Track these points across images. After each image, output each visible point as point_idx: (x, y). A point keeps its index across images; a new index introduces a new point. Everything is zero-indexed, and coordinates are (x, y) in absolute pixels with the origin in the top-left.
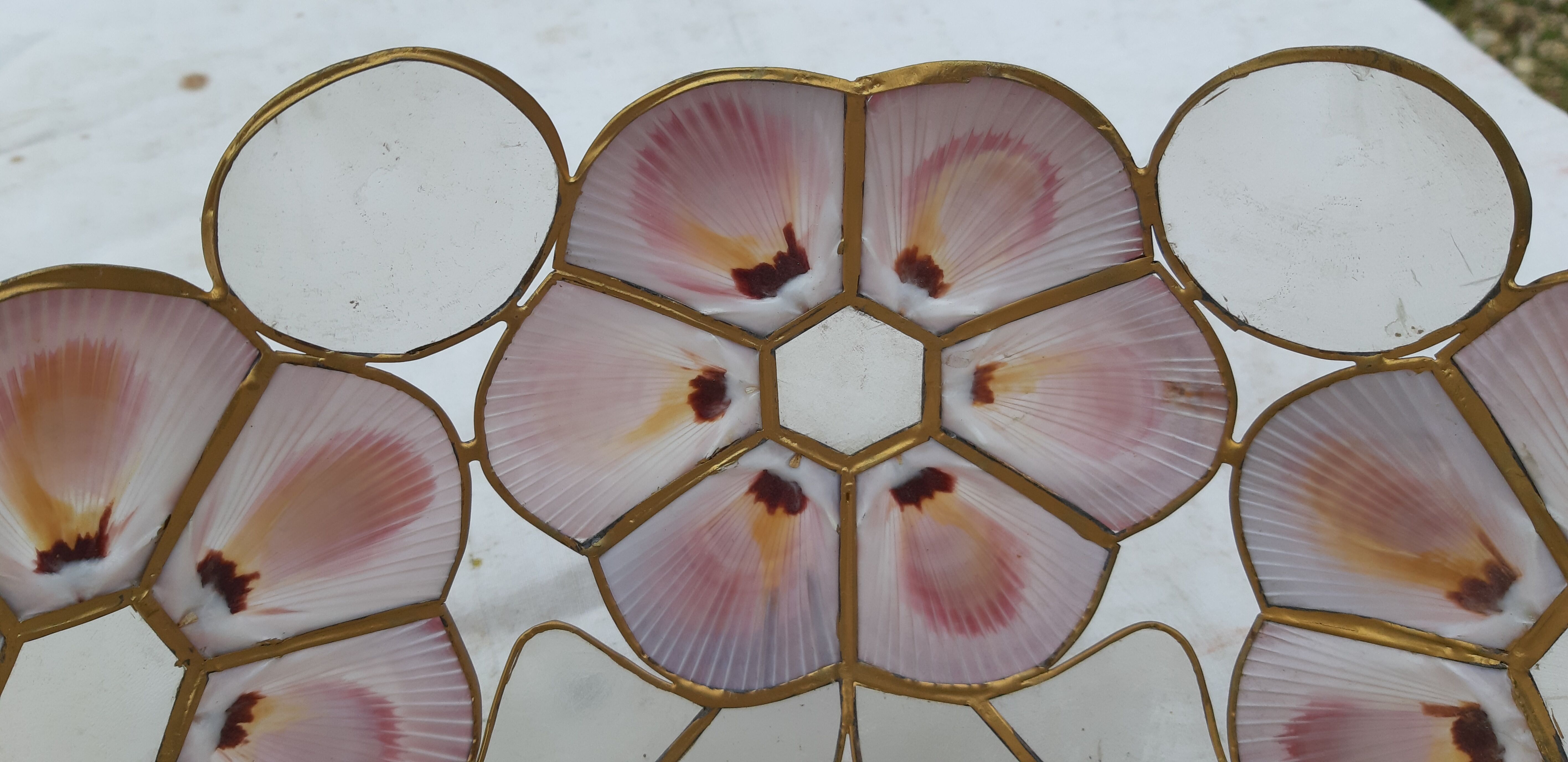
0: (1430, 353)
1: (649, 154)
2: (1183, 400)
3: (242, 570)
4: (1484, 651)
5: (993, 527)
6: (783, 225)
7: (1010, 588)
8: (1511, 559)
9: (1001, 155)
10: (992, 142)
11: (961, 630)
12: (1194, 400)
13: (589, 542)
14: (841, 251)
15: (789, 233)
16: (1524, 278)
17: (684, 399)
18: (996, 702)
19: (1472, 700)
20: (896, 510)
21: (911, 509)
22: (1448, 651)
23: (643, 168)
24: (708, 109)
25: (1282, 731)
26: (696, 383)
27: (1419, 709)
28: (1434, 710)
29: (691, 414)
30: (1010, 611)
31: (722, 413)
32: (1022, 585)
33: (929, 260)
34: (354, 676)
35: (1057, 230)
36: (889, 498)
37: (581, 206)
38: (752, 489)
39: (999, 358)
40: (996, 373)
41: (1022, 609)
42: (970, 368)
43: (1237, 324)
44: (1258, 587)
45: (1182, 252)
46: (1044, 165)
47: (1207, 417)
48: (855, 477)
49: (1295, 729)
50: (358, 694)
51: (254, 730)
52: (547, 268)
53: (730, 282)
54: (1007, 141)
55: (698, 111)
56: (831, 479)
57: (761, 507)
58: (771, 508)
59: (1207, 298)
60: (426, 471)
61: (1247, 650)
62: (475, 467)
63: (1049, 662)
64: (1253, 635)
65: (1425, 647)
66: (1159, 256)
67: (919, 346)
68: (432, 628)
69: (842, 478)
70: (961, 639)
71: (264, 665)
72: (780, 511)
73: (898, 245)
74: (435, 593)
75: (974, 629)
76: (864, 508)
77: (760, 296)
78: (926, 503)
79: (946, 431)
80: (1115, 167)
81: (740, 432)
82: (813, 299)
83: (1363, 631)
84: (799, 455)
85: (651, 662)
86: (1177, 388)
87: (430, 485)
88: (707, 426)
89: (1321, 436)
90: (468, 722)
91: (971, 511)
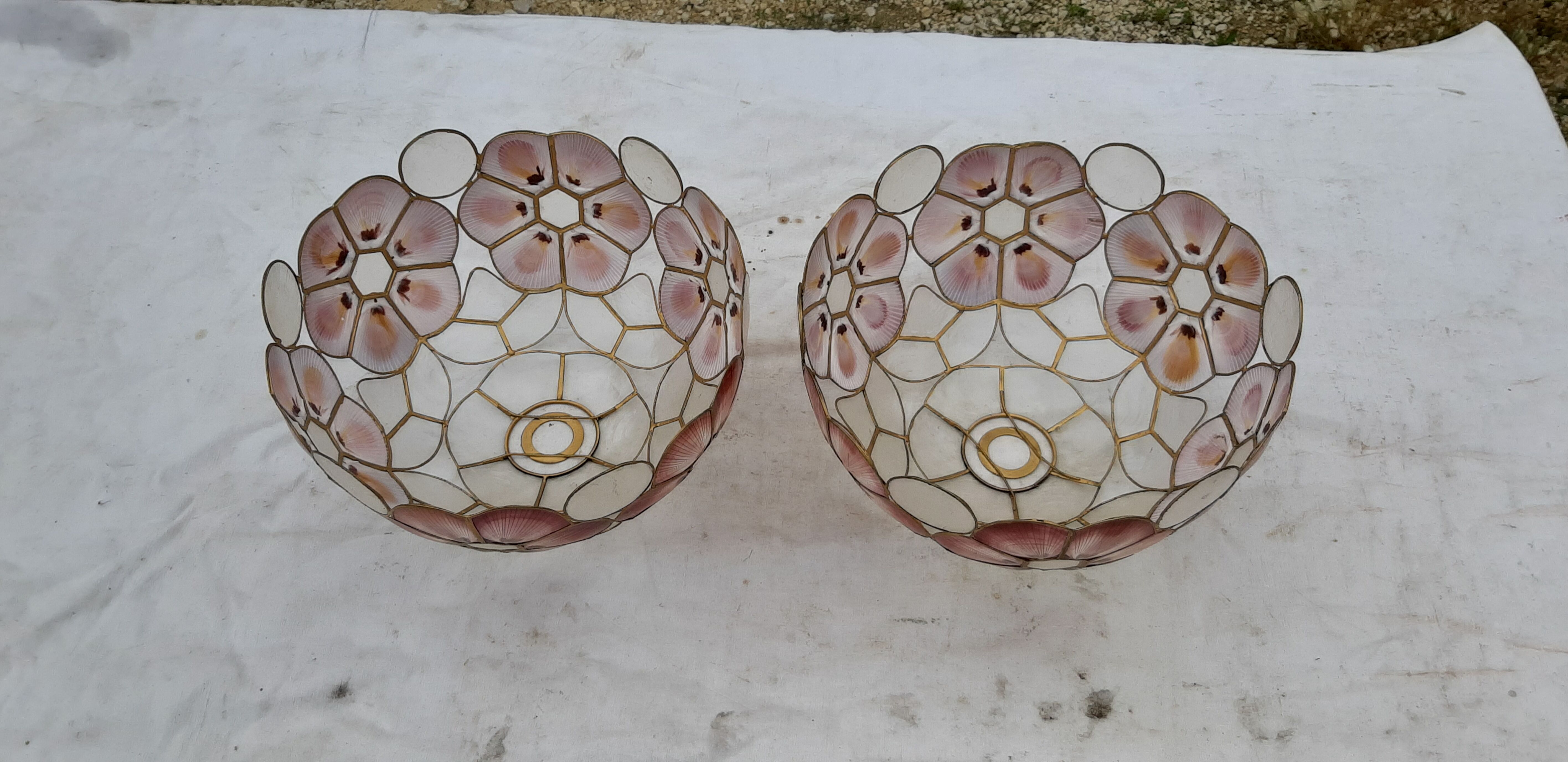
0: (1148, 210)
1: (962, 163)
2: (1092, 223)
3: (863, 265)
4: (1162, 282)
5: (1042, 260)
6: (991, 178)
7: (1046, 277)
8: (1167, 259)
9: (1047, 162)
10: (1046, 159)
11: (1031, 289)
12: (1095, 223)
13: (933, 263)
14: (1006, 185)
15: (992, 180)
16: (1165, 193)
17: (960, 224)
18: (1041, 309)
19: (1160, 295)
20: (1015, 256)
21: (1019, 255)
22: (1154, 283)
23: (960, 166)
24: (978, 153)
25: (1117, 309)
26: (964, 220)
27: (1149, 299)
28: (1152, 299)
29: (961, 228)
30: (1046, 283)
31: (969, 228)
32: (1049, 276)
33: (1028, 187)
34: (880, 295)
35: (1061, 180)
36: (1013, 252)
37: (945, 176)
38: (975, 250)
39: (1045, 213)
40: (1045, 216)
41: (1049, 283)
42: (1038, 215)
43: (1105, 203)
44: (1111, 272)
45: (1092, 186)
46: (1059, 164)
47: (1099, 227)
48: (1004, 246)
49: (1120, 309)
50: (880, 299)
51: (862, 304)
52: (934, 191)
53: (976, 193)
54: (1049, 159)
55: (975, 153)
56: (998, 247)
57: (977, 255)
58: (980, 255)
59: (1098, 197)
60: (900, 242)
61: (1108, 288)
62: (910, 241)
63: (1056, 297)
64: (1110, 285)
65: (1150, 283)
66: (1086, 186)
67: (1024, 210)
68: (896, 284)
69: (1000, 246)
70: (1031, 292)
71: (865, 288)
72: (982, 256)
73: (1020, 184)
74: (897, 275)
75: (1035, 288)
76: (1006, 255)
77: (983, 197)
78: (1023, 253)
79: (1030, 233)
80: (1076, 165)
81: (974, 234)
82: (997, 198)
83: (1136, 281)
84: (989, 240)
85: (946, 297)
86: (1091, 220)
87: (900, 246)
88: (965, 232)
89: (1125, 231)
90: (902, 310)
91: (1035, 255)
